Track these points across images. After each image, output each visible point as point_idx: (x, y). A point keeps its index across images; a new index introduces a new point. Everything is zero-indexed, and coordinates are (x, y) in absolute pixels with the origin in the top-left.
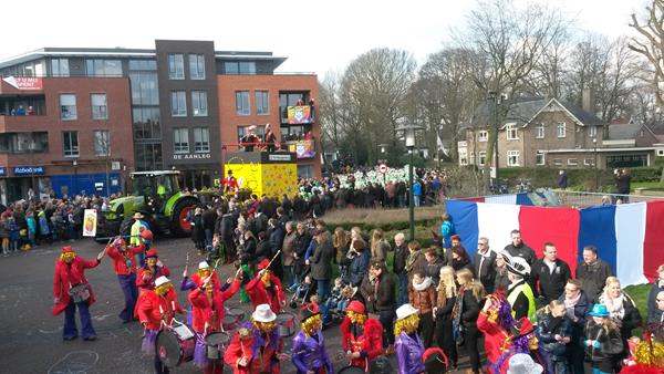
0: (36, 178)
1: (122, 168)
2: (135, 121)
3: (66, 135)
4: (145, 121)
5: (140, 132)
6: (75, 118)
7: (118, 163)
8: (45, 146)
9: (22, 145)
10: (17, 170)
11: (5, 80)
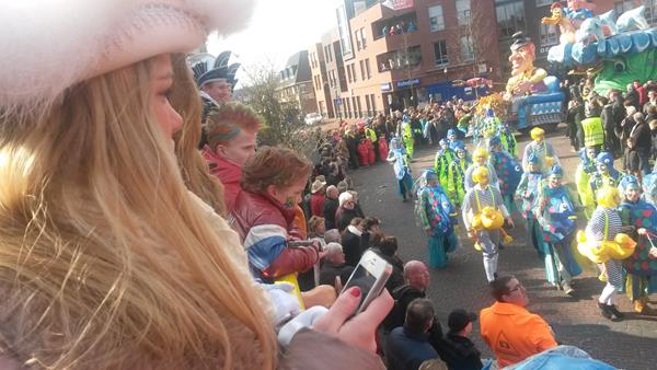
0: (414, 89)
1: (488, 70)
2: (499, 20)
3: (436, 45)
4: (509, 18)
5: (504, 31)
6: (443, 27)
7: (484, 66)
8: (420, 58)
9: (402, 62)
10: (399, 84)
11: (384, 4)
